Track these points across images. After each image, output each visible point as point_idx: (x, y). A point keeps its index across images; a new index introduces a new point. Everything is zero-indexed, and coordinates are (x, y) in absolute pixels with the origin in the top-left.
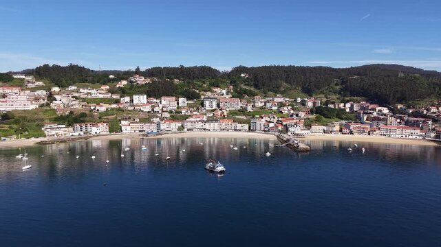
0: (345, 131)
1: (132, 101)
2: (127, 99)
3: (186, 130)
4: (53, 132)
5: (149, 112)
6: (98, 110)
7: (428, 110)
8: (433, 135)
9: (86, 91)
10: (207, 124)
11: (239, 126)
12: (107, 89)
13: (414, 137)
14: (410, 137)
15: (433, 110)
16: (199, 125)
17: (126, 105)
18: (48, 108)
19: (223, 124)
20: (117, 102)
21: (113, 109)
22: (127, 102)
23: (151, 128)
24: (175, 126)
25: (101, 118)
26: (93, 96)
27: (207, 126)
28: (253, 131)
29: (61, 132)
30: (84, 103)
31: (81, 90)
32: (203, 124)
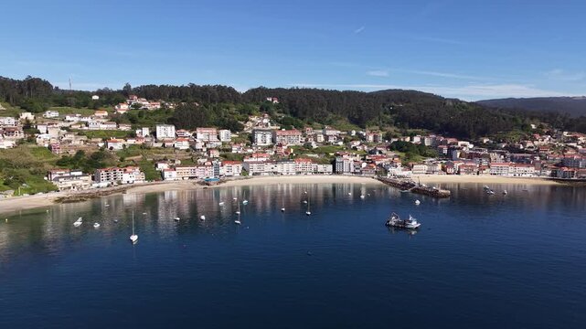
0: (449, 170)
1: (154, 134)
2: (146, 131)
3: (251, 174)
4: (70, 183)
5: (187, 150)
6: (111, 148)
7: (524, 144)
8: (549, 172)
9: (76, 119)
10: (279, 166)
11: (321, 168)
12: (106, 118)
13: (528, 175)
14: (524, 175)
15: (529, 144)
16: (269, 167)
17: (148, 140)
18: (34, 146)
19: (300, 166)
20: (133, 135)
21: (131, 146)
22: (146, 136)
23: (206, 172)
24: (236, 169)
25: (124, 160)
26: (92, 127)
27: (279, 168)
28: (338, 173)
29: (79, 182)
30: (85, 138)
31: (68, 118)
32: (273, 166)
